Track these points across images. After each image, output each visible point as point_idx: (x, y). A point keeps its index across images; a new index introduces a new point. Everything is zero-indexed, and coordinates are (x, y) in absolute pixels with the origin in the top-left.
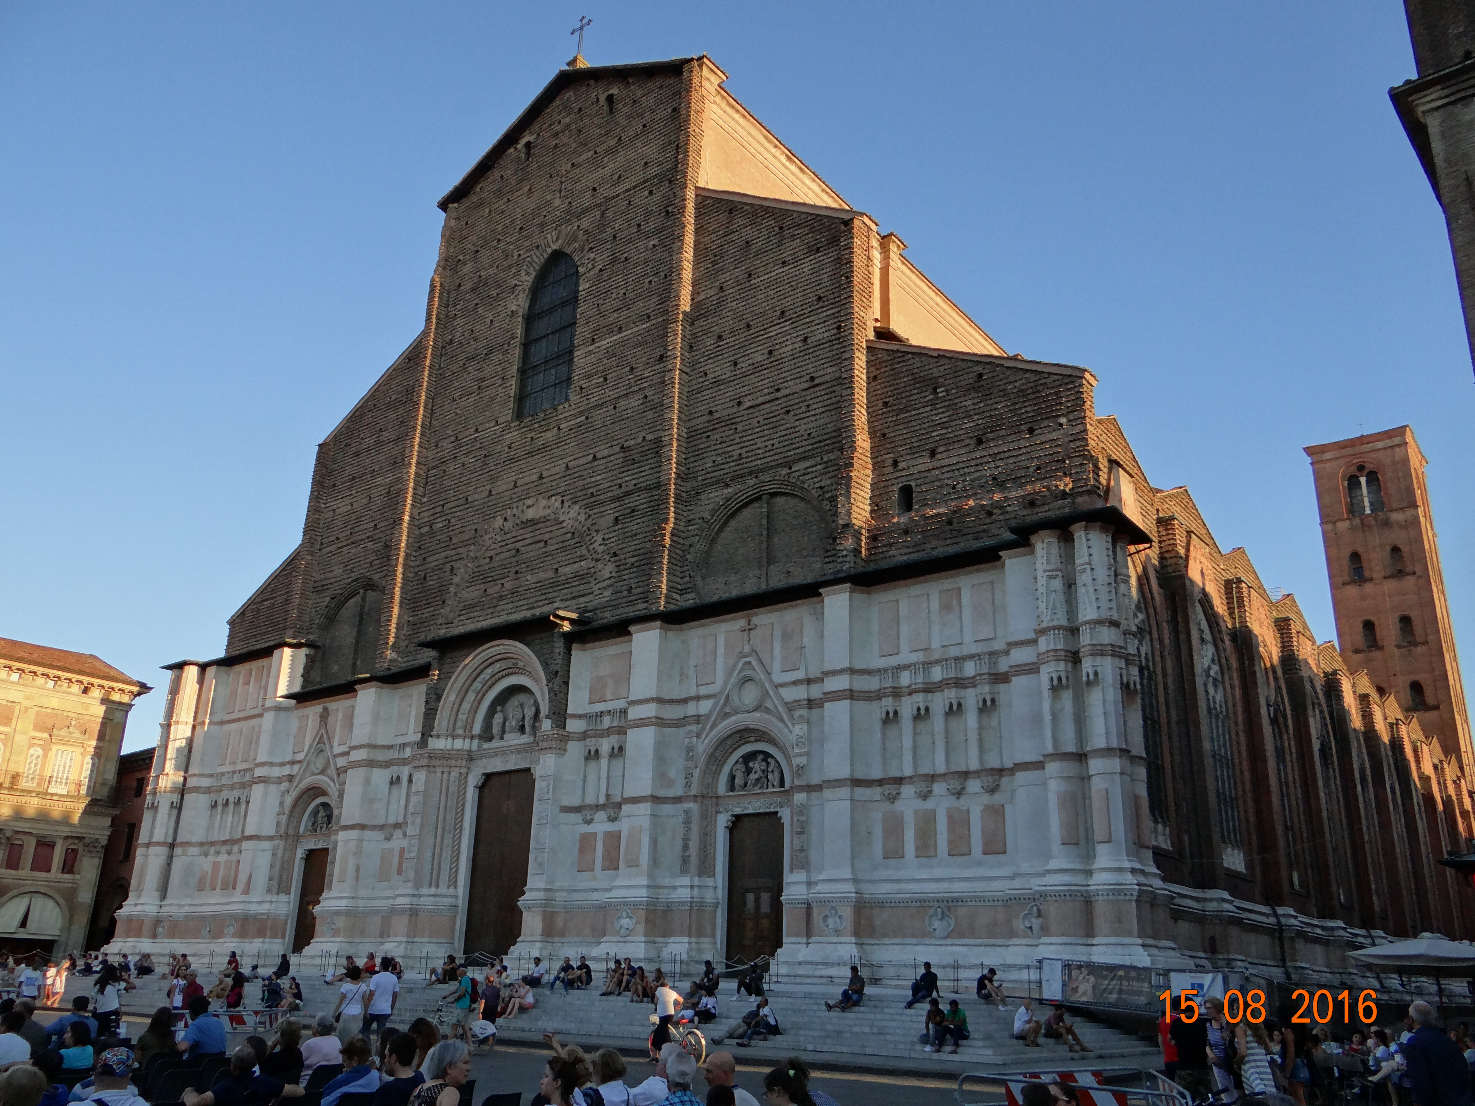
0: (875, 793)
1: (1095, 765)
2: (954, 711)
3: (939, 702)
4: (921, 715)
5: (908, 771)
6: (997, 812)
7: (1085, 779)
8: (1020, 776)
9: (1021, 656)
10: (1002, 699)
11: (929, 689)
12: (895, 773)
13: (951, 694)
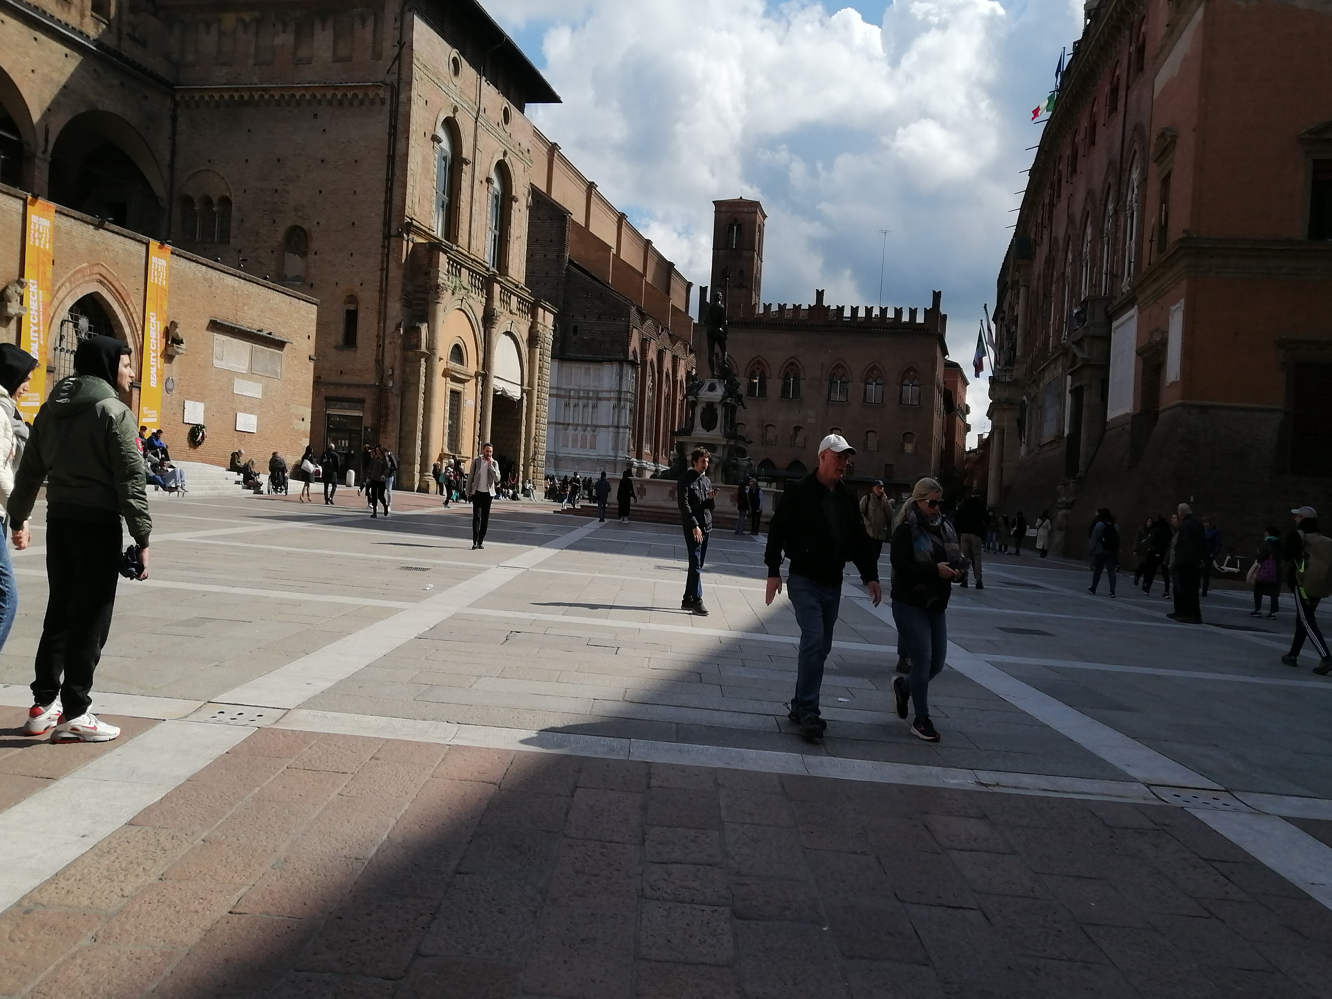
0: (561, 427)
1: (621, 430)
2: (585, 406)
3: (581, 403)
4: (576, 406)
5: (571, 422)
6: (594, 437)
7: (618, 433)
8: (602, 429)
9: (606, 395)
10: (599, 405)
11: (579, 398)
12: (567, 422)
13: (585, 401)
